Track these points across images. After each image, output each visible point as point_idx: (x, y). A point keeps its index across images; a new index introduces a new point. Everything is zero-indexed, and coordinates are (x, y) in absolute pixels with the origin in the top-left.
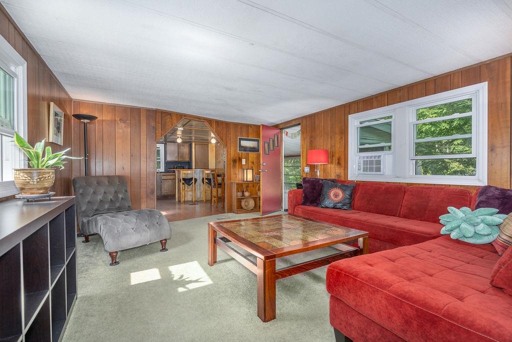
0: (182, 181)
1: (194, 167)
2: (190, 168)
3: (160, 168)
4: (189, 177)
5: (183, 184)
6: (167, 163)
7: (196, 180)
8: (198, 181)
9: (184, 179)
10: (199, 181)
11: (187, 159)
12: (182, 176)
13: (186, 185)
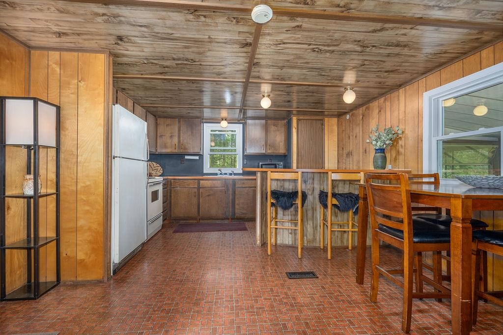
0: (270, 200)
1: (294, 165)
2: (287, 166)
3: (235, 166)
4: (289, 187)
5: (273, 205)
6: (247, 158)
7: (304, 196)
8: (310, 198)
9: (276, 194)
10: (313, 199)
11: (282, 150)
12: (271, 186)
13: (280, 211)
